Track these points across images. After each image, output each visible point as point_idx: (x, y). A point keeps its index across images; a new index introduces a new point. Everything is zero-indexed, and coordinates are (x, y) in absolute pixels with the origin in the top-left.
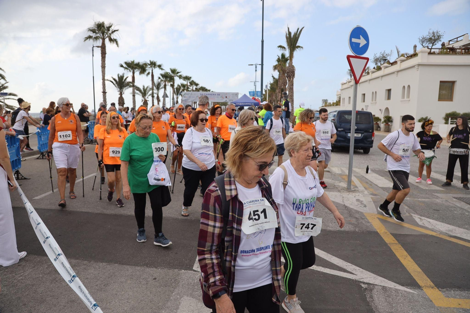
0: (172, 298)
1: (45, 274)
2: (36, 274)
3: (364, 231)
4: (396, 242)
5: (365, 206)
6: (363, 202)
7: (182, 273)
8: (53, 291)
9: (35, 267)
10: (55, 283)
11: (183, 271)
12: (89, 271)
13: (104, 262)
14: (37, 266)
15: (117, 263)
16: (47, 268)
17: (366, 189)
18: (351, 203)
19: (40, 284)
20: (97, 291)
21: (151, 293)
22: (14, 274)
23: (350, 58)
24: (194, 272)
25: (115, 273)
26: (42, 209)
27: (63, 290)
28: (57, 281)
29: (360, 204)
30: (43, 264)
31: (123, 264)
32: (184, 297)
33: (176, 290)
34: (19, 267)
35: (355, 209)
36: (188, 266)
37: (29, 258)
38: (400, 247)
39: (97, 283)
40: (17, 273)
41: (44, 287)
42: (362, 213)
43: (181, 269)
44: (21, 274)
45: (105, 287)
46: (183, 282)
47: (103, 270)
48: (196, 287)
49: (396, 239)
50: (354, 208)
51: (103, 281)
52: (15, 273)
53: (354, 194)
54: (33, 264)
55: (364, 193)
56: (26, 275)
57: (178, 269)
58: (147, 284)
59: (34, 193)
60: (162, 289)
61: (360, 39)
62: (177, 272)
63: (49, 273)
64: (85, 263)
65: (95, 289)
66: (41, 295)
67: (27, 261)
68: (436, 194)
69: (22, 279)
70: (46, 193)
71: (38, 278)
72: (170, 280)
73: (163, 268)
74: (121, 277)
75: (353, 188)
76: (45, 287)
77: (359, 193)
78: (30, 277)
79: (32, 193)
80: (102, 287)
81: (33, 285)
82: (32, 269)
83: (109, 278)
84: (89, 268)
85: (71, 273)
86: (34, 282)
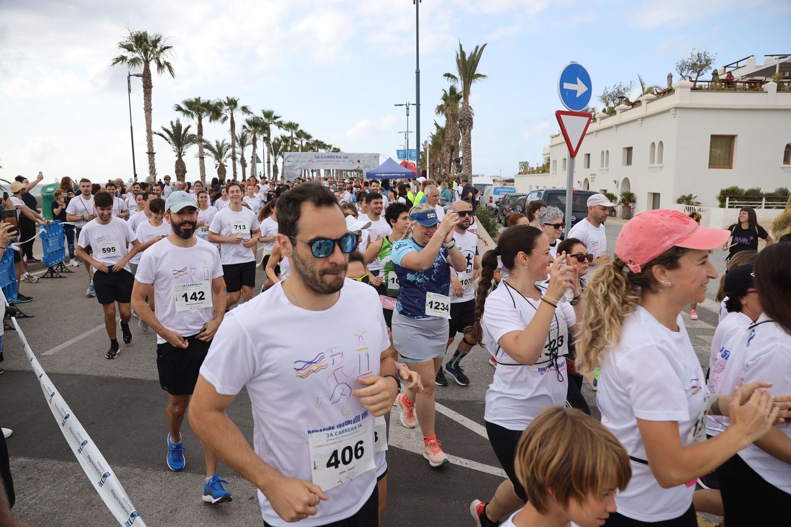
1: (72, 493)
2: (58, 494)
9: (55, 481)
10: (90, 509)
12: (145, 486)
14: (59, 480)
16: (75, 482)
19: (65, 512)
20: (160, 522)
21: (246, 523)
22: (21, 496)
23: (562, 116)
25: (187, 489)
26: (59, 374)
28: (93, 506)
30: (68, 475)
31: (198, 473)
37: (44, 465)
39: (159, 508)
40: (26, 493)
41: (72, 516)
44: (34, 495)
45: (172, 514)
47: (167, 485)
51: (168, 504)
52: (23, 493)
54: (52, 476)
56: (42, 495)
58: (240, 507)
59: (42, 344)
61: (577, 84)
63: (79, 492)
64: (136, 472)
65: (156, 519)
67: (42, 471)
68: (701, 337)
69: (36, 504)
70: (64, 344)
71: (61, 501)
76: (75, 517)
78: (48, 500)
79: (40, 343)
80: (168, 514)
81: (55, 514)
82: (50, 484)
83: (178, 498)
84: (144, 481)
85: (128, 508)
86: (56, 508)
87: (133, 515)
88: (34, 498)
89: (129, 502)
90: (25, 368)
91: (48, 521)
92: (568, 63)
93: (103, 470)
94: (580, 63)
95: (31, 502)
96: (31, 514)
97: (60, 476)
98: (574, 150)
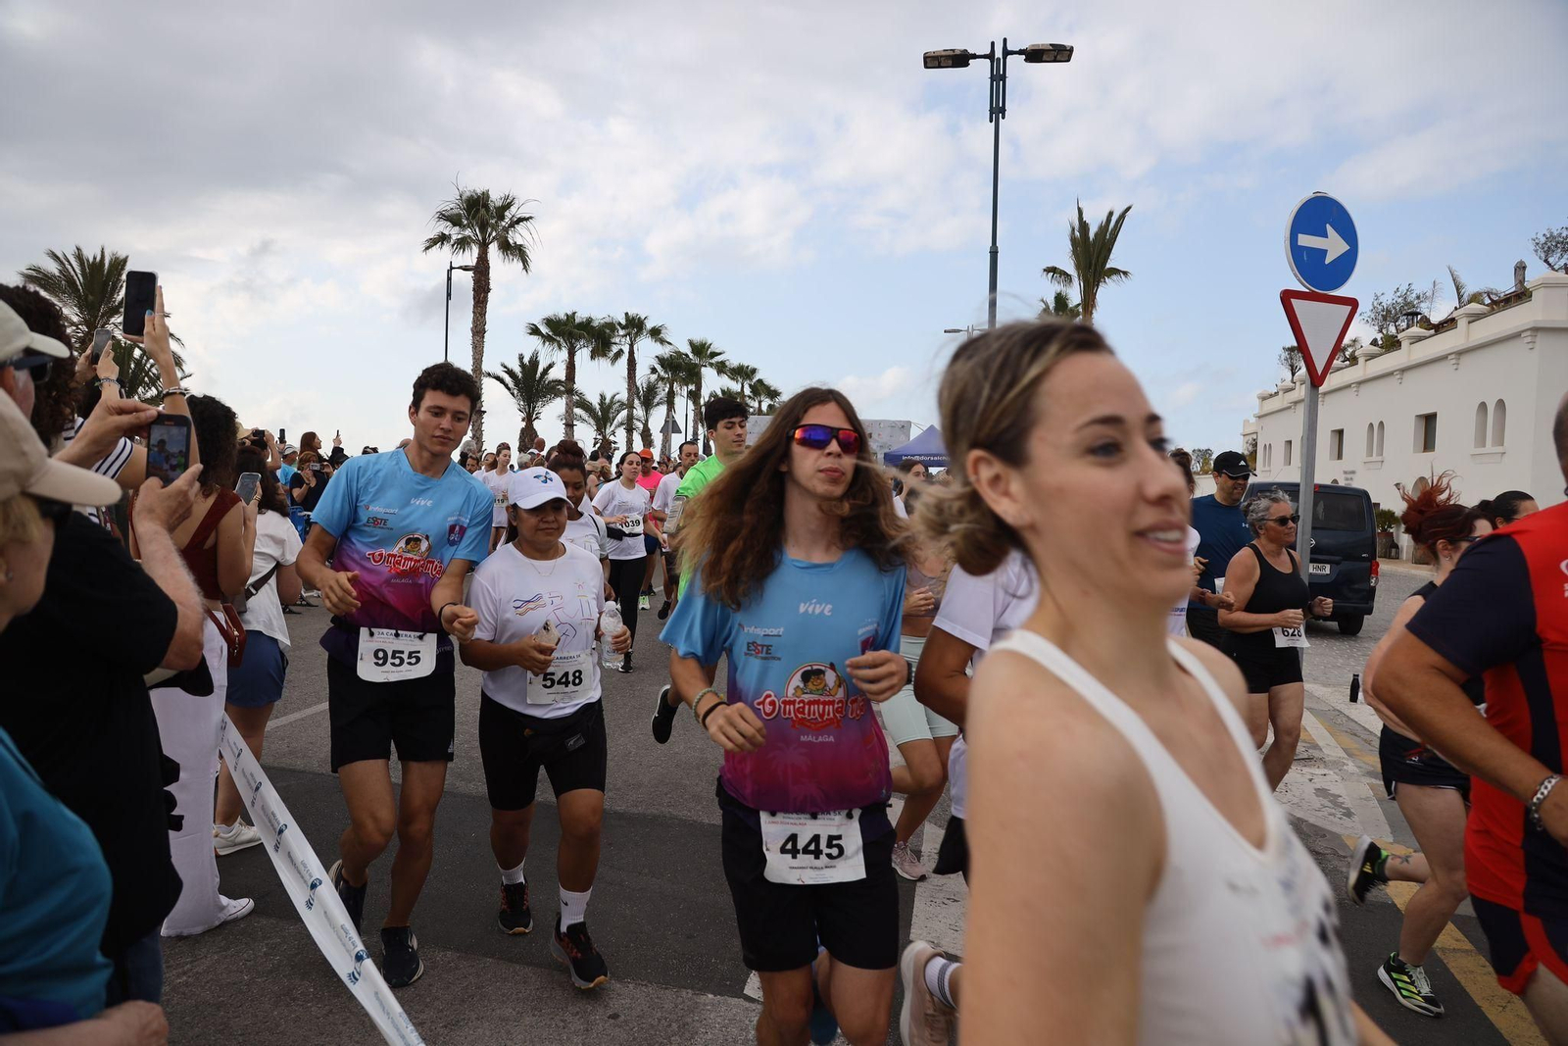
2: (230, 972)
3: (1344, 899)
5: (1348, 814)
6: (1340, 800)
7: (705, 1005)
8: (281, 1029)
9: (229, 948)
10: (288, 1005)
11: (710, 996)
15: (492, 957)
16: (265, 953)
17: (1350, 754)
18: (1296, 800)
19: (239, 1004)
24: (747, 1004)
25: (483, 987)
27: (310, 1030)
28: (294, 1000)
29: (1330, 804)
34: (180, 944)
35: (1312, 820)
36: (728, 983)
39: (423, 1016)
41: (252, 1014)
42: (1336, 836)
43: (704, 990)
44: (186, 968)
46: (710, 1036)
49: (1465, 935)
50: (1306, 819)
51: (442, 1011)
53: (1306, 770)
54: (224, 940)
55: (1345, 767)
56: (200, 971)
57: (692, 989)
58: (588, 1030)
61: (1326, 236)
62: (690, 999)
63: (271, 972)
66: (241, 1039)
69: (187, 985)
71: (235, 984)
72: (666, 1024)
73: (644, 983)
74: (504, 1002)
75: (1304, 749)
76: (257, 1016)
77: (1326, 767)
78: (212, 979)
81: (219, 1006)
82: (219, 952)
83: (463, 1001)
86: (224, 996)
92: (1308, 194)
94: (1334, 195)
97: (238, 939)
98: (1320, 373)
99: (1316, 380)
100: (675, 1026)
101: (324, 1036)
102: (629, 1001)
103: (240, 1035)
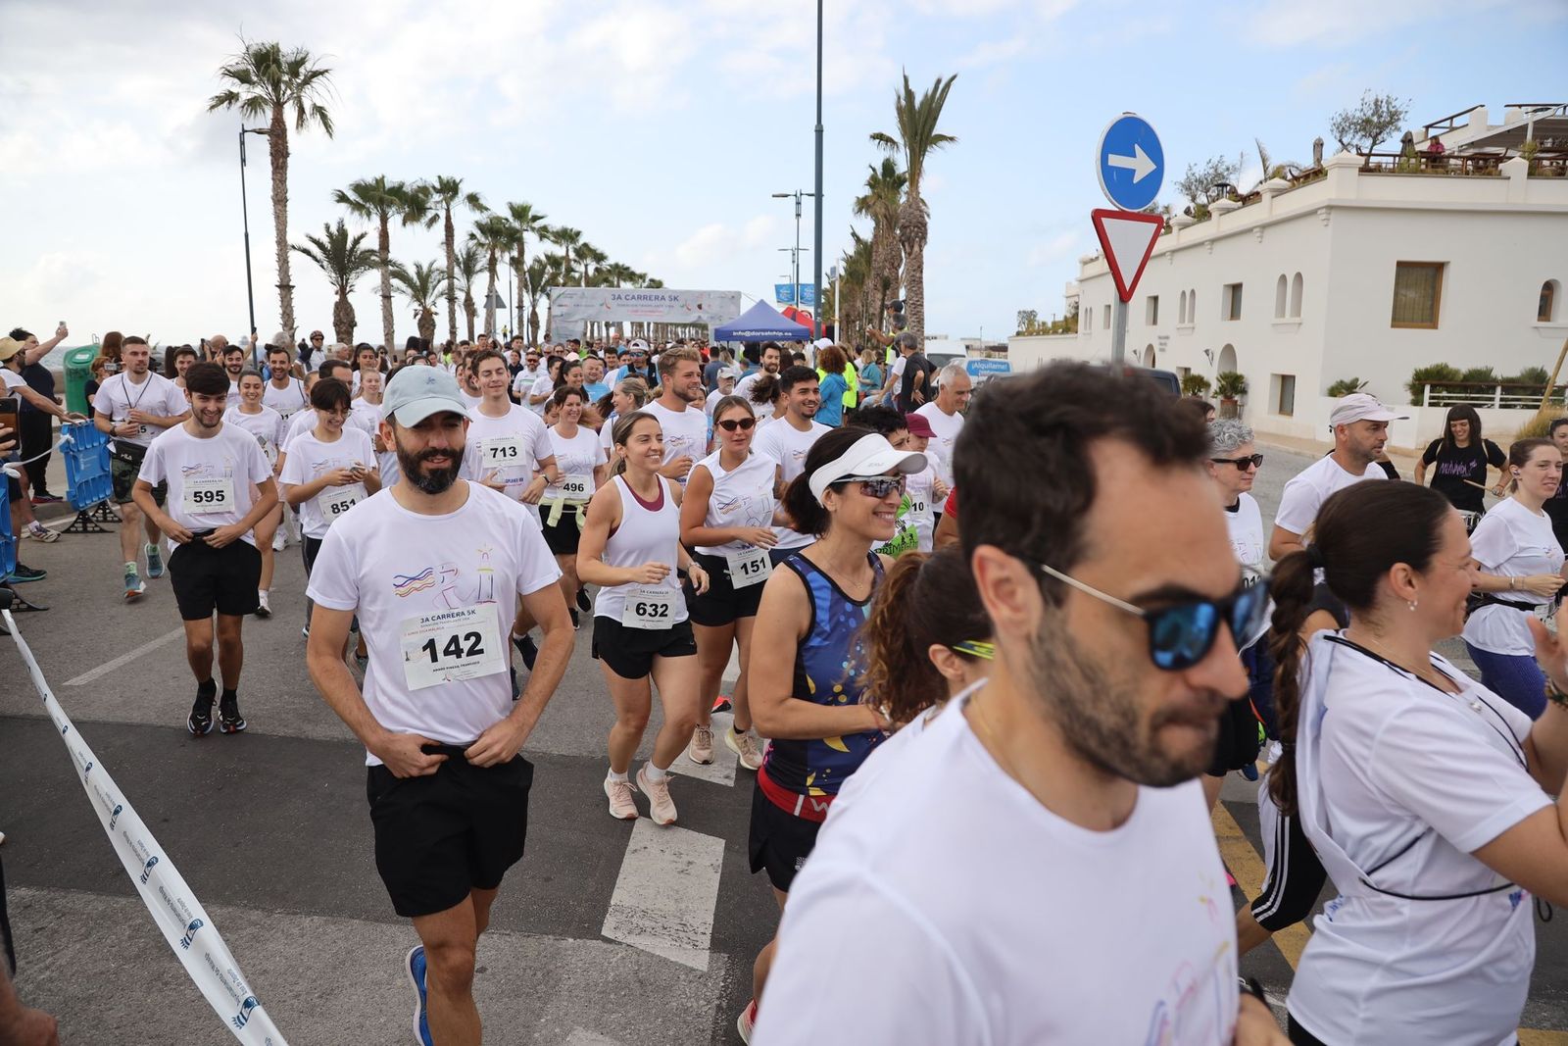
0: (536, 1035)
1: (124, 958)
2: (96, 961)
4: (1239, 833)
7: (566, 950)
8: (156, 1017)
9: (90, 934)
10: (160, 991)
11: (571, 940)
12: (270, 946)
13: (315, 913)
14: (98, 932)
15: (358, 918)
16: (130, 938)
19: (110, 995)
20: (300, 1017)
23: (1103, 219)
24: (605, 946)
25: (353, 951)
26: (99, 723)
27: (187, 1015)
28: (166, 984)
30: (116, 923)
31: (377, 921)
32: (576, 1032)
33: (551, 1008)
34: (36, 936)
36: (586, 925)
37: (68, 903)
38: (1249, 852)
39: (298, 988)
40: (31, 958)
41: (125, 1004)
43: (563, 935)
44: (47, 962)
45: (324, 1000)
46: (573, 982)
47: (313, 943)
48: (612, 996)
51: (315, 981)
52: (26, 957)
54: (85, 925)
56: (63, 963)
57: (554, 934)
59: (65, 663)
60: (505, 1004)
61: (1135, 156)
62: (552, 945)
63: (138, 956)
64: (253, 918)
65: (292, 1009)
66: (117, 1032)
67: (63, 915)
69: (51, 980)
70: (109, 664)
71: (102, 973)
72: (531, 973)
73: (508, 932)
74: (374, 965)
76: (130, 1006)
78: (77, 971)
79: (60, 662)
80: (314, 1000)
81: (89, 1000)
82: (80, 940)
83: (335, 968)
84: (267, 935)
85: (238, 991)
86: (93, 988)
87: (247, 1004)
88: (47, 968)
89: (241, 979)
90: (30, 711)
91: (76, 1014)
92: (1118, 115)
93: (189, 914)
94: (1141, 115)
95: (42, 977)
96: (42, 1000)
97: (99, 924)
98: (1128, 289)
99: (1124, 296)
100: (539, 975)
101: (202, 1019)
102: (493, 952)
103: (116, 1028)
